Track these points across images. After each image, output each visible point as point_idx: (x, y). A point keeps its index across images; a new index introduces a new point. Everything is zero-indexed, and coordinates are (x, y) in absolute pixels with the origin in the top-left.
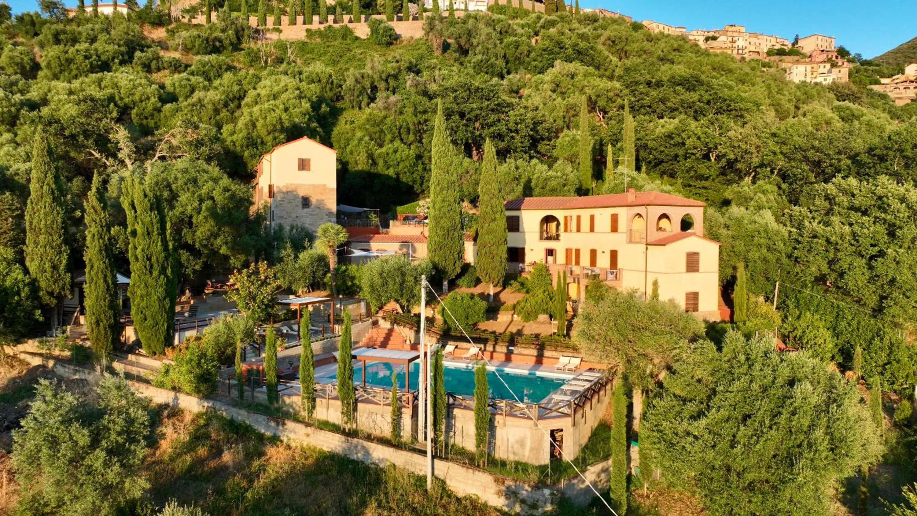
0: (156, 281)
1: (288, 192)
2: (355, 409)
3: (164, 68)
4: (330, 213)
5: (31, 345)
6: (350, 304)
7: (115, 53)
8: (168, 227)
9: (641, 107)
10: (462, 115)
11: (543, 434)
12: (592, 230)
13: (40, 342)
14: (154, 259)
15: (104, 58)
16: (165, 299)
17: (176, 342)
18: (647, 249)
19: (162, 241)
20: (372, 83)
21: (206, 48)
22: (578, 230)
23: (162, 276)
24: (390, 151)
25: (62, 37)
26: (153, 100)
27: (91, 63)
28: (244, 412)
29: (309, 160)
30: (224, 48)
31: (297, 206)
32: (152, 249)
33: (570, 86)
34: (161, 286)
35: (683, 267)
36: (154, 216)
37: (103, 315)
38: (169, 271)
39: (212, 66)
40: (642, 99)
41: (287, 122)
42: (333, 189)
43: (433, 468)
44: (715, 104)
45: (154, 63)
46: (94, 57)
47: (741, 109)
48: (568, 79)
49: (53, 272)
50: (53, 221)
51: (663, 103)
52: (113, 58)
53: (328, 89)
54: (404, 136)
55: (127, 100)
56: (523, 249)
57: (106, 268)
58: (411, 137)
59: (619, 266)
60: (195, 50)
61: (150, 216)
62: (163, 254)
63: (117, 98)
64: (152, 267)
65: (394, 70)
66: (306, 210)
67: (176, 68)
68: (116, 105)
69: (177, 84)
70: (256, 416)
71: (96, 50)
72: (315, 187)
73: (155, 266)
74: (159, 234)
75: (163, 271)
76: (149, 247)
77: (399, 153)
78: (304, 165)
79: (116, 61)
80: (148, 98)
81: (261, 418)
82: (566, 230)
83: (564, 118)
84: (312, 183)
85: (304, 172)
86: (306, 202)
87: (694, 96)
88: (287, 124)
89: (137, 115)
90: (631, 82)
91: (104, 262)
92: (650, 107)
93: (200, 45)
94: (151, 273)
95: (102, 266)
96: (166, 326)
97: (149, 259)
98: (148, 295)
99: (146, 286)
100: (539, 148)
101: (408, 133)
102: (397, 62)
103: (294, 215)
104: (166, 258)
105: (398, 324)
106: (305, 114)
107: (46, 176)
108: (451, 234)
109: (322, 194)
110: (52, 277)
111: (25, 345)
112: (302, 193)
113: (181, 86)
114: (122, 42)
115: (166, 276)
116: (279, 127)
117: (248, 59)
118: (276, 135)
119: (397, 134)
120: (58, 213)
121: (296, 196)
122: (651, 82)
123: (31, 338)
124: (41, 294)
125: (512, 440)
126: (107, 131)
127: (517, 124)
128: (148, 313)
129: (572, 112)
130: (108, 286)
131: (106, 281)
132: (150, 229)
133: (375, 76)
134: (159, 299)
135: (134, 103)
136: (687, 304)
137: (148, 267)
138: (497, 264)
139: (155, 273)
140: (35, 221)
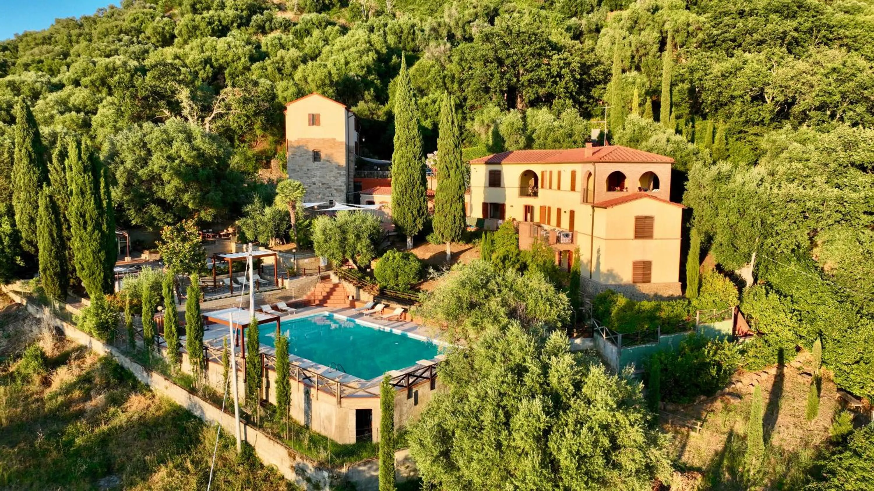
0: (91, 236)
1: (299, 147)
2: (206, 367)
3: (276, 29)
4: (339, 167)
5: (18, 285)
6: (305, 258)
7: (234, 17)
8: (102, 187)
9: (723, 41)
10: (500, 62)
11: (346, 414)
12: (559, 188)
13: (23, 283)
14: (87, 216)
15: (225, 23)
16: (100, 251)
17: (117, 290)
18: (593, 212)
19: (95, 199)
20: (449, 31)
21: (316, 6)
22: (550, 188)
23: (97, 232)
24: (429, 102)
25: (198, 6)
26: (243, 60)
27: (213, 29)
28: (128, 360)
29: (319, 115)
30: (334, 5)
31: (308, 159)
32: (85, 207)
33: (649, 22)
34: (95, 240)
35: (631, 233)
36: (88, 177)
37: (49, 265)
38: (104, 227)
39: (313, 24)
40: (726, 32)
41: (336, 76)
42: (341, 143)
43: (246, 434)
44: (819, 31)
45: (268, 24)
46: (217, 23)
47: (847, 37)
48: (649, 13)
49: (29, 225)
50: (30, 180)
51: (751, 34)
52: (232, 22)
53: (409, 39)
54: (449, 85)
55: (221, 61)
56: (503, 205)
57: (52, 223)
58: (456, 86)
59: (576, 228)
60: (307, 9)
61: (84, 177)
62: (96, 212)
63: (213, 60)
64: (85, 223)
65: (471, 16)
66: (317, 163)
67: (286, 28)
68: (212, 66)
69: (269, 43)
70: (136, 365)
71: (219, 16)
72: (325, 141)
73: (89, 222)
74: (92, 194)
75: (98, 226)
76: (83, 205)
77: (437, 103)
78: (314, 120)
79: (235, 24)
80: (239, 58)
81: (139, 367)
82: (542, 187)
83: (633, 57)
84: (321, 137)
85: (314, 127)
86: (317, 156)
87: (790, 24)
88: (335, 79)
89: (230, 74)
90: (720, 13)
91: (50, 218)
92: (734, 41)
93: (311, 4)
94: (85, 228)
95: (48, 221)
96: (102, 275)
97: (83, 216)
98: (83, 247)
99: (81, 239)
100: (592, 93)
101: (453, 82)
102: (475, 7)
103: (305, 168)
104: (101, 215)
105: (346, 279)
106: (363, 67)
107: (24, 141)
108: (409, 191)
109: (331, 147)
110: (30, 228)
111: (14, 285)
112: (311, 148)
113: (272, 45)
114: (244, 7)
115: (101, 230)
116: (327, 81)
117: (351, 14)
118: (326, 89)
119: (441, 84)
120: (35, 173)
121: (307, 151)
122: (744, 11)
123: (19, 279)
124: (22, 242)
125: (323, 415)
126: (173, 92)
127: (561, 68)
128: (85, 264)
129: (642, 51)
130: (53, 239)
131: (51, 235)
132: (84, 189)
133: (451, 24)
134: (94, 252)
135: (228, 64)
136: (634, 274)
137: (82, 223)
138: (449, 222)
139: (89, 229)
140: (17, 179)
